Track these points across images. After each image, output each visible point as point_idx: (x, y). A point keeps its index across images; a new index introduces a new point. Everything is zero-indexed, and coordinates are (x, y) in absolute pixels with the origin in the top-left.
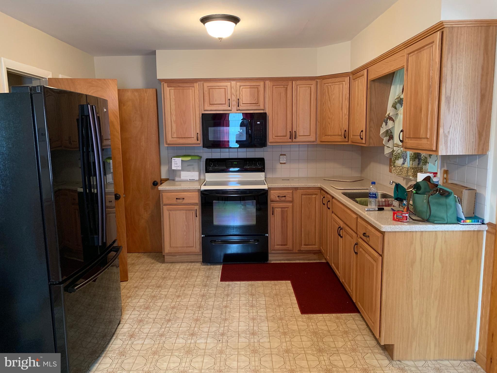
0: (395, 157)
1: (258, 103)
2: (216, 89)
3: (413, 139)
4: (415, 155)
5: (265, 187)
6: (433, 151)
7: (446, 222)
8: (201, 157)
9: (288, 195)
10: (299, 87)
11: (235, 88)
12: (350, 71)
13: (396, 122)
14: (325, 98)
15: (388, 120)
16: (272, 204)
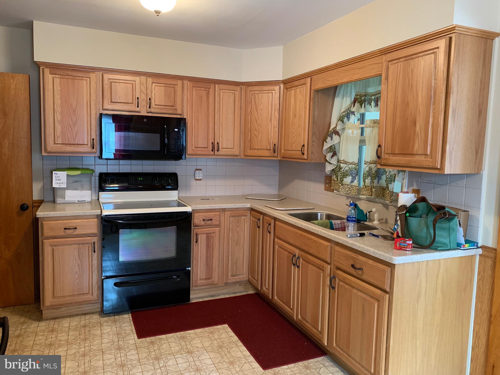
0: (343, 174)
1: (174, 106)
2: (121, 83)
3: (398, 155)
4: (367, 173)
5: (188, 209)
6: (437, 169)
7: (449, 248)
8: (93, 171)
9: (215, 218)
10: (223, 92)
11: (145, 84)
12: (282, 79)
13: (342, 137)
14: (250, 108)
15: (334, 134)
16: (197, 230)
